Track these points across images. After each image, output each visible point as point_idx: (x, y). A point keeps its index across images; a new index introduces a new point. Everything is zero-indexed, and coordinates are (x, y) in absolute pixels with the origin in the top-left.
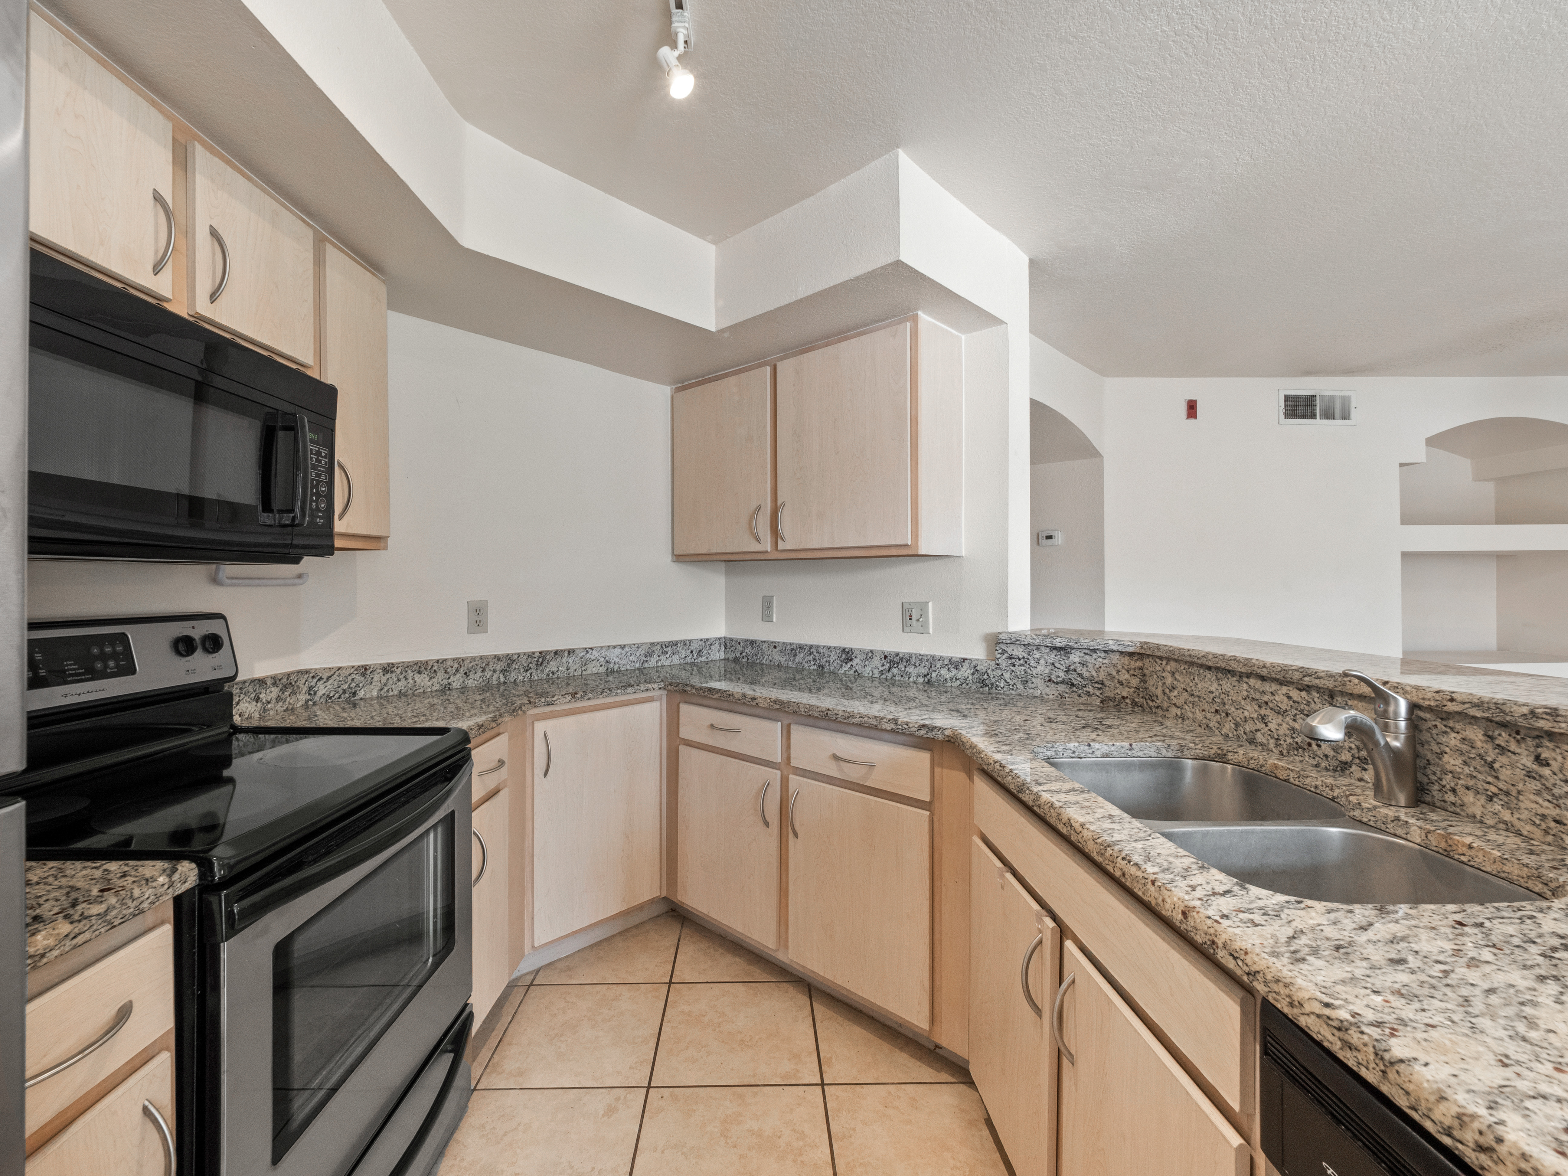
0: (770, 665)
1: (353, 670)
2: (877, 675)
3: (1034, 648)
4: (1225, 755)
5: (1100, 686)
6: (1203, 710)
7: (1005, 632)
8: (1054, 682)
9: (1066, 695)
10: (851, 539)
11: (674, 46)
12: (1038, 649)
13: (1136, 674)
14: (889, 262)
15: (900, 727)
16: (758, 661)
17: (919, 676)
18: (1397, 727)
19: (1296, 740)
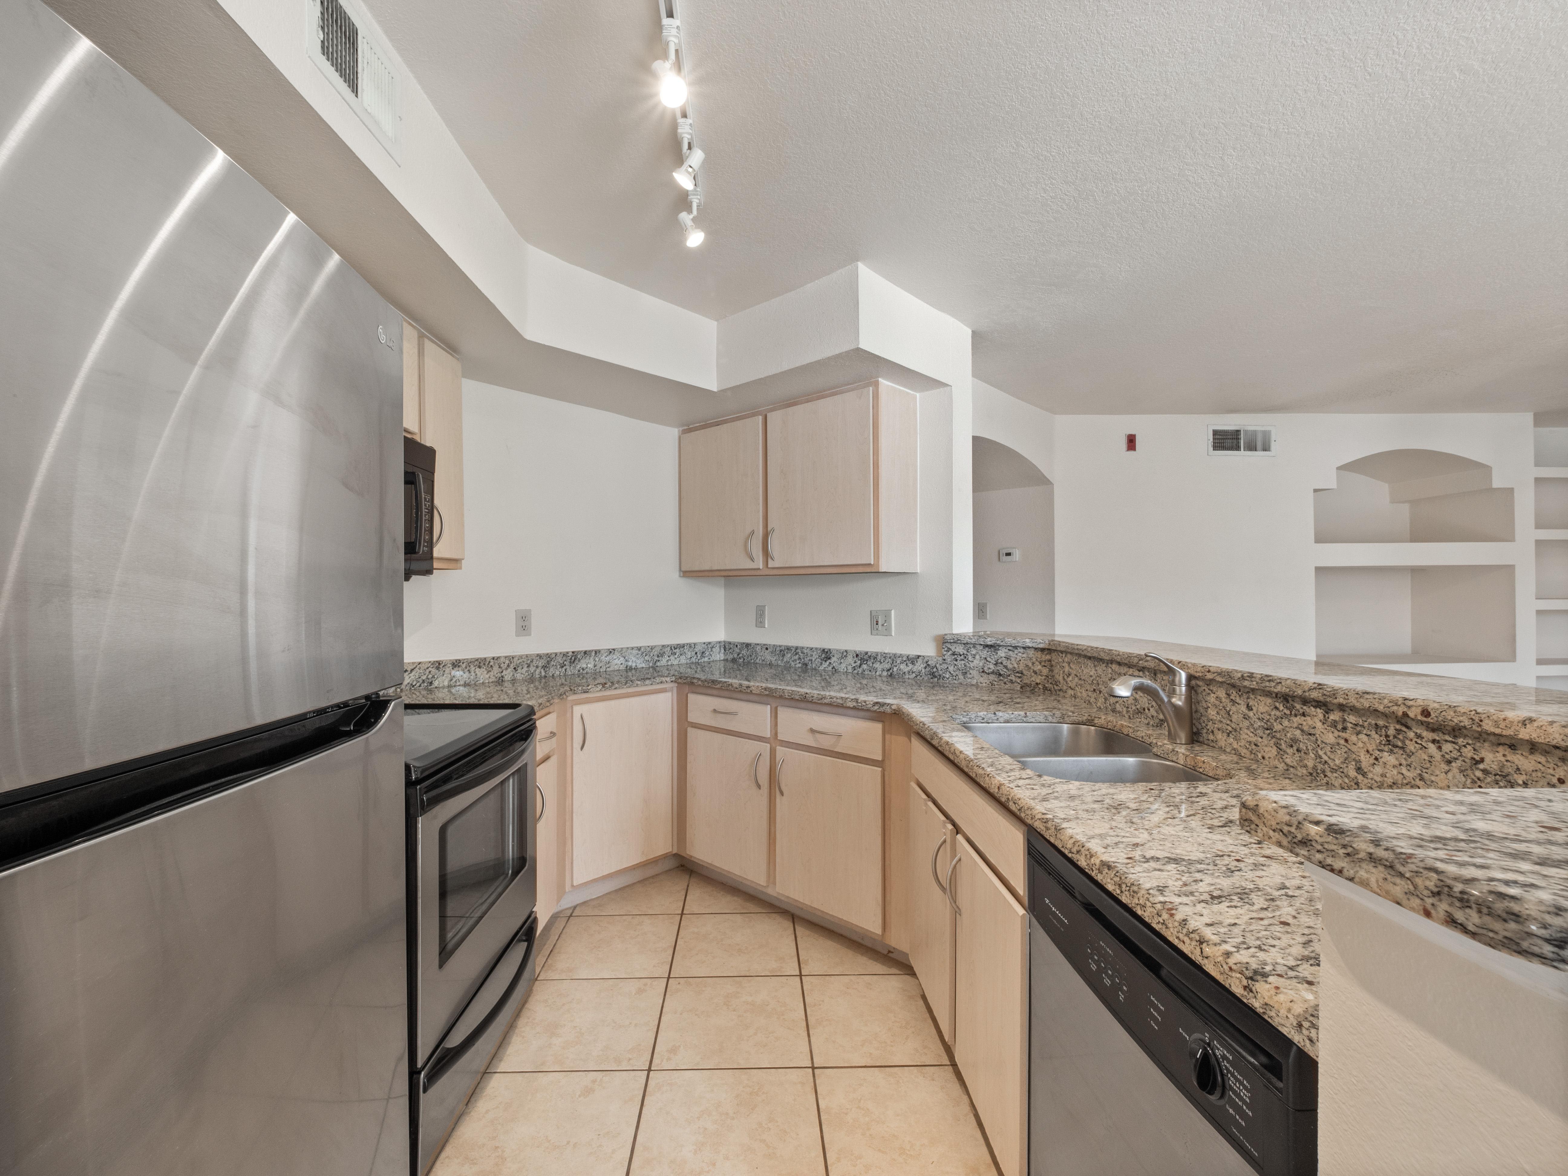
0: (763, 664)
1: (430, 664)
2: (850, 671)
3: (972, 646)
4: (1093, 720)
5: (1020, 675)
6: (1087, 690)
7: (950, 634)
8: (986, 673)
9: (996, 683)
10: (827, 559)
11: (690, 211)
12: (974, 647)
13: (1046, 665)
14: (851, 348)
15: (860, 705)
16: (753, 661)
17: (884, 670)
18: (1181, 691)
19: (1137, 707)
